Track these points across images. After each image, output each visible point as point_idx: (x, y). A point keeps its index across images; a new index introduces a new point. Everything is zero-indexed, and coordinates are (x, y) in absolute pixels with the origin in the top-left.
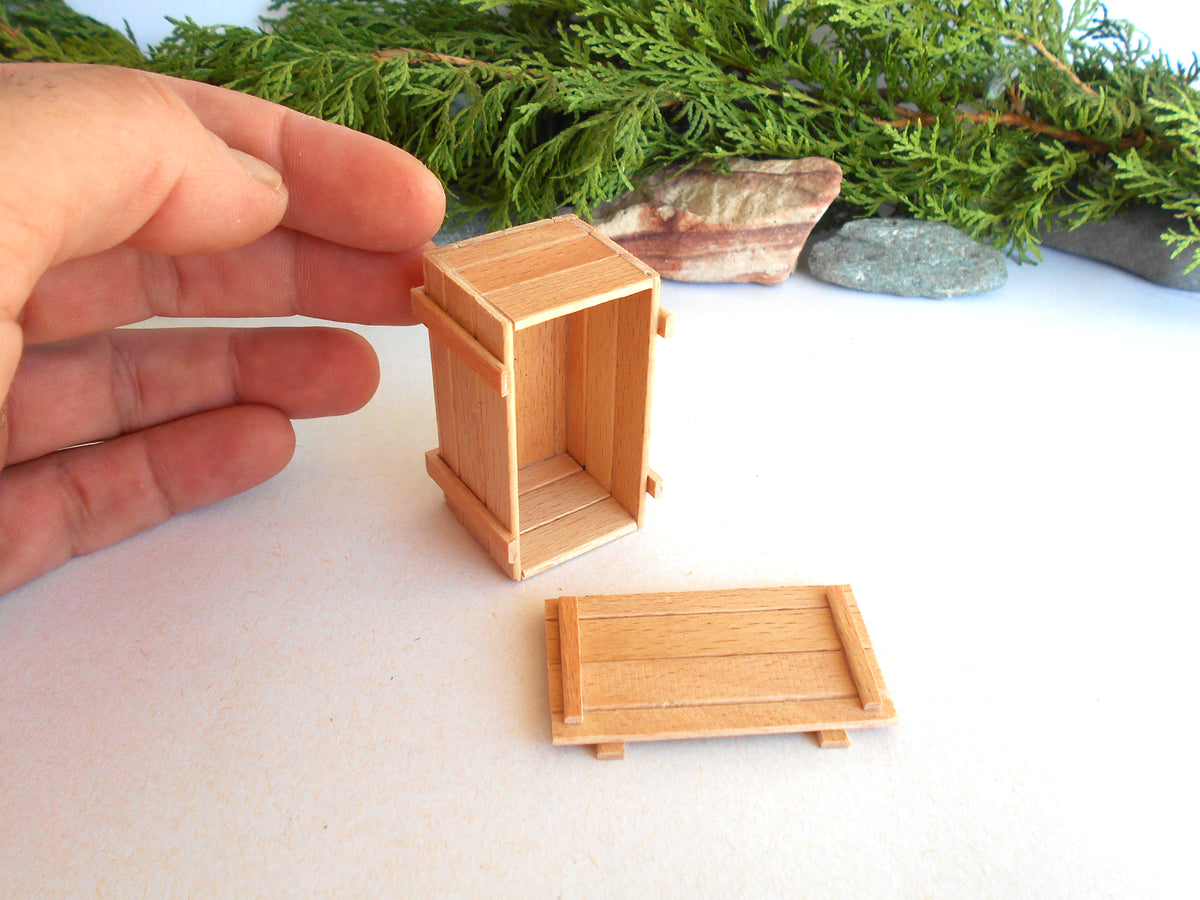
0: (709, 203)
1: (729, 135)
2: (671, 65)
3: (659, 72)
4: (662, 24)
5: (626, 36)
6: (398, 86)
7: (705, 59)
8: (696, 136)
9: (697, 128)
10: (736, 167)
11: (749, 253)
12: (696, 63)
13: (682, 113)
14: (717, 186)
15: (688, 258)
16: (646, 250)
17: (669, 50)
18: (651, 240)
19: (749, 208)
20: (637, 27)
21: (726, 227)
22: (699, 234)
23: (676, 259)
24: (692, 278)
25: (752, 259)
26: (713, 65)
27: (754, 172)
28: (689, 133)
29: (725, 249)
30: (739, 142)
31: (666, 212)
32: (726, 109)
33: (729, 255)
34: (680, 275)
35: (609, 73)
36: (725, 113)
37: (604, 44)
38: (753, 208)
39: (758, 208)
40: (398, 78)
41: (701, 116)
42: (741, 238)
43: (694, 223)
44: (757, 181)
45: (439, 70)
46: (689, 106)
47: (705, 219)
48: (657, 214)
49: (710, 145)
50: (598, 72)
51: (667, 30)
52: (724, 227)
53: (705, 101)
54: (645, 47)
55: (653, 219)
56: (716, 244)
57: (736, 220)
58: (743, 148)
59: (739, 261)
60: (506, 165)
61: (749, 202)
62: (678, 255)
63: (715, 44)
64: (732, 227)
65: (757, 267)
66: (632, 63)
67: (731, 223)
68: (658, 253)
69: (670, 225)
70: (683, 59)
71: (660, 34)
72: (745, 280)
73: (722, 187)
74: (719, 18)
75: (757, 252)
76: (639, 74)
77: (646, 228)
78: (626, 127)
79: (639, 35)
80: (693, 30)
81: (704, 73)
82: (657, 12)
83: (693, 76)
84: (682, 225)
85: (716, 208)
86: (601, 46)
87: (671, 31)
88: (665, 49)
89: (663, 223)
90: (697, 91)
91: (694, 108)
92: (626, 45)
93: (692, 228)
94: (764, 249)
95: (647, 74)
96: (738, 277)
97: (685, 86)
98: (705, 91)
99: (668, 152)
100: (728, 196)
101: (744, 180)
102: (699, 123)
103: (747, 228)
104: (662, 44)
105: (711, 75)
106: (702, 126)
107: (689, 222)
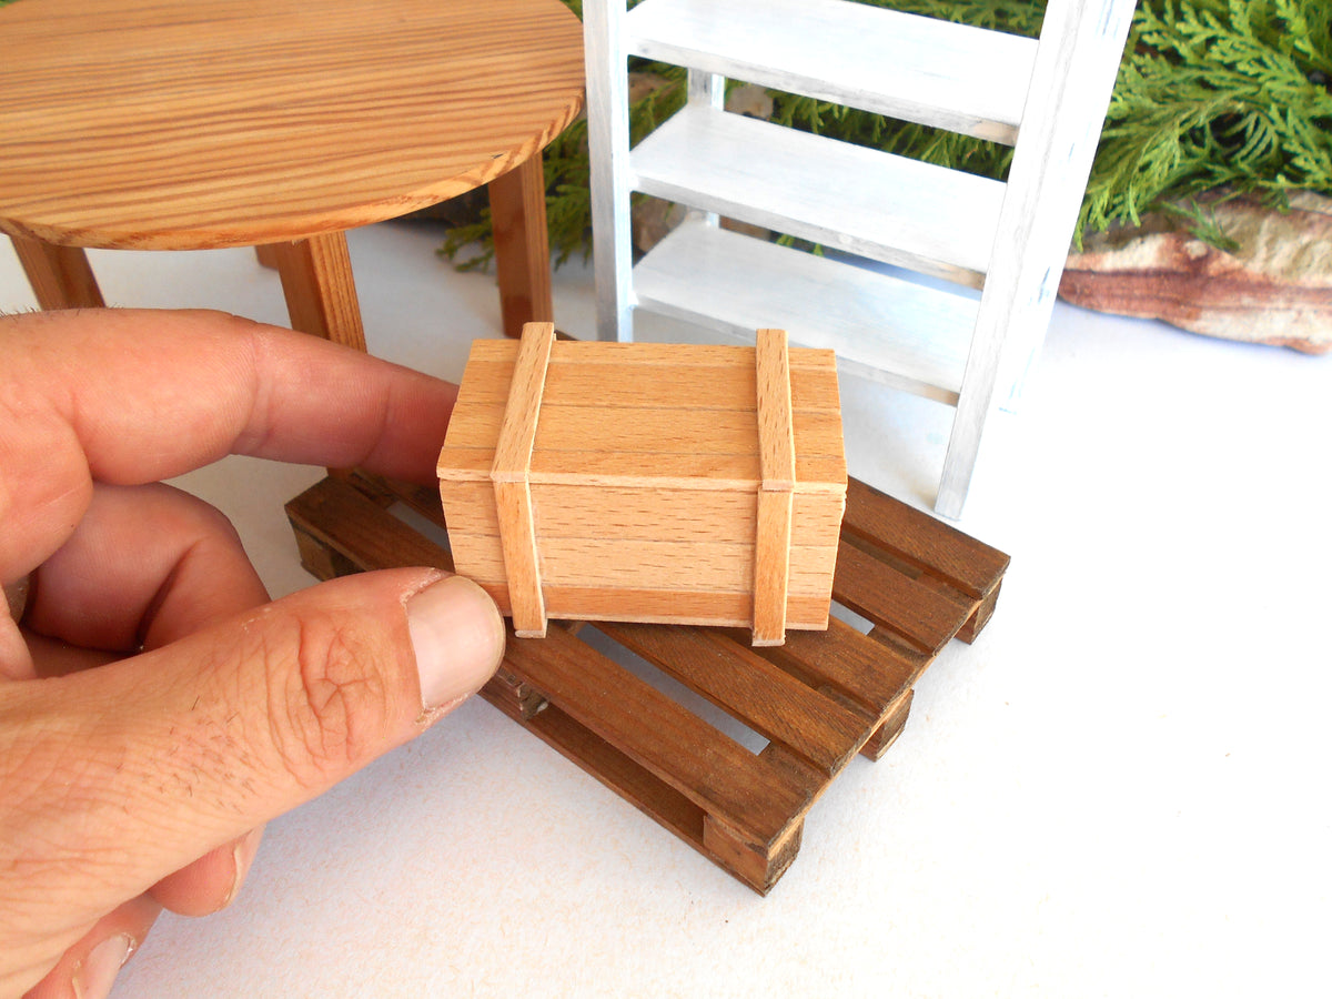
0: (1254, 244)
1: (1299, 162)
2: (1241, 67)
3: (1223, 73)
4: (1241, 13)
5: (1191, 25)
7: (1286, 62)
8: (1251, 158)
9: (1255, 147)
10: (1297, 202)
11: (1293, 314)
12: (1274, 68)
13: (1239, 127)
14: (1267, 224)
15: (1211, 308)
16: (1159, 291)
17: (1243, 48)
18: (1168, 279)
19: (1306, 258)
20: (1207, 15)
21: (1271, 280)
22: (1234, 283)
23: (1195, 306)
24: (1210, 331)
25: (1296, 321)
26: (1296, 70)
27: (1322, 214)
28: (1244, 152)
29: (1263, 304)
30: (1309, 172)
31: (1195, 248)
32: (1300, 127)
33: (1266, 313)
34: (1196, 325)
35: (1157, 68)
36: (1297, 132)
37: (1159, 32)
38: (1312, 259)
39: (1321, 260)
41: (1264, 134)
42: (1288, 295)
43: (1230, 267)
44: (1323, 225)
46: (1252, 119)
47: (1245, 265)
48: (1184, 248)
49: (1269, 171)
50: (1145, 66)
51: (1246, 22)
52: (1268, 278)
53: (1274, 113)
54: (1211, 41)
55: (1177, 255)
56: (1254, 296)
57: (1286, 272)
58: (1314, 182)
59: (1277, 321)
61: (1308, 252)
62: (1200, 303)
63: (1305, 46)
64: (1279, 280)
65: (1298, 332)
66: (1191, 58)
67: (1279, 277)
68: (1175, 296)
69: (1196, 267)
70: (1260, 62)
71: (1236, 25)
72: (1278, 343)
73: (1273, 226)
74: (1316, 11)
75: (1304, 314)
76: (1196, 74)
77: (1165, 264)
79: (1206, 25)
80: (1280, 25)
81: (1282, 79)
83: (1268, 85)
84: (1214, 268)
85: (1262, 253)
86: (1155, 35)
87: (1251, 23)
88: (1237, 46)
89: (1188, 261)
90: (1267, 100)
91: (1257, 123)
92: (1190, 36)
93: (1226, 273)
94: (1315, 312)
95: (1207, 76)
96: (1270, 339)
97: (1254, 94)
98: (1277, 101)
99: (1209, 174)
100: (1281, 239)
101: (1306, 222)
102: (1260, 141)
103: (1300, 284)
104: (1235, 39)
105: (1291, 84)
106: (1262, 146)
107: (1223, 266)
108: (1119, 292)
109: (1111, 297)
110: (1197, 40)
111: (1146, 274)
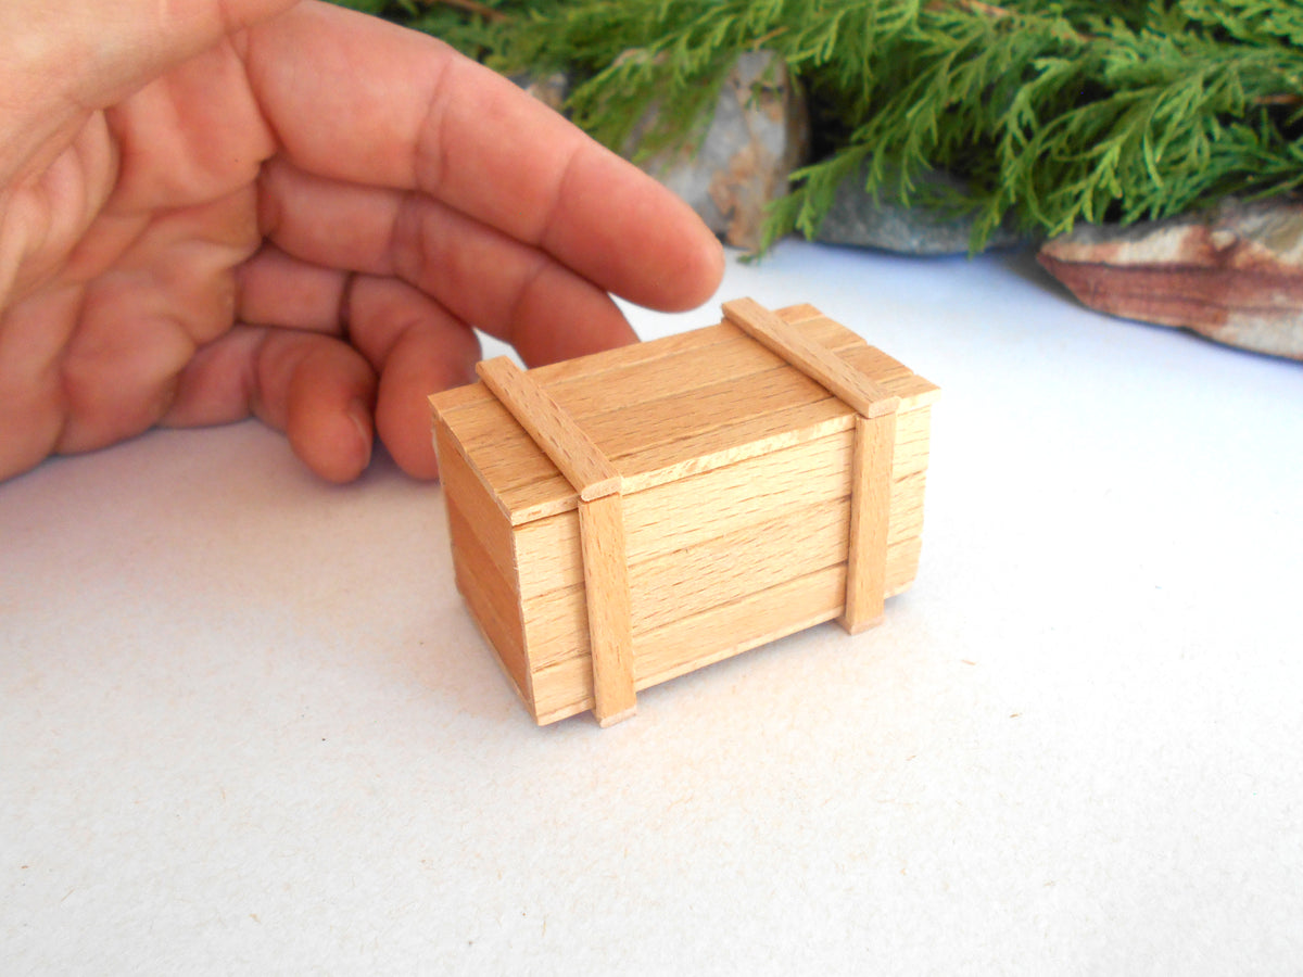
3: (1279, 50)
6: (898, 25)
13: (1300, 112)
15: (1238, 309)
16: (1182, 290)
18: (1193, 277)
22: (1263, 278)
23: (1221, 307)
24: (1240, 341)
31: (1222, 238)
33: (1302, 316)
34: (1224, 332)
35: (1202, 46)
37: (1207, 8)
40: (900, 15)
43: (1260, 258)
45: (963, 17)
47: (1280, 255)
48: (1210, 239)
50: (1188, 44)
54: (1265, 14)
55: (1203, 246)
56: (1288, 293)
60: (1007, 141)
62: (1225, 302)
66: (1239, 33)
68: (1198, 295)
69: (1222, 259)
76: (1245, 50)
77: (1188, 257)
78: (1176, 101)
84: (1240, 259)
86: (1201, 10)
89: (1214, 254)
92: (1241, 9)
93: (1255, 266)
107: (1252, 257)
108: (1137, 291)
109: (1128, 296)
110: (1247, 14)
111: (1169, 270)
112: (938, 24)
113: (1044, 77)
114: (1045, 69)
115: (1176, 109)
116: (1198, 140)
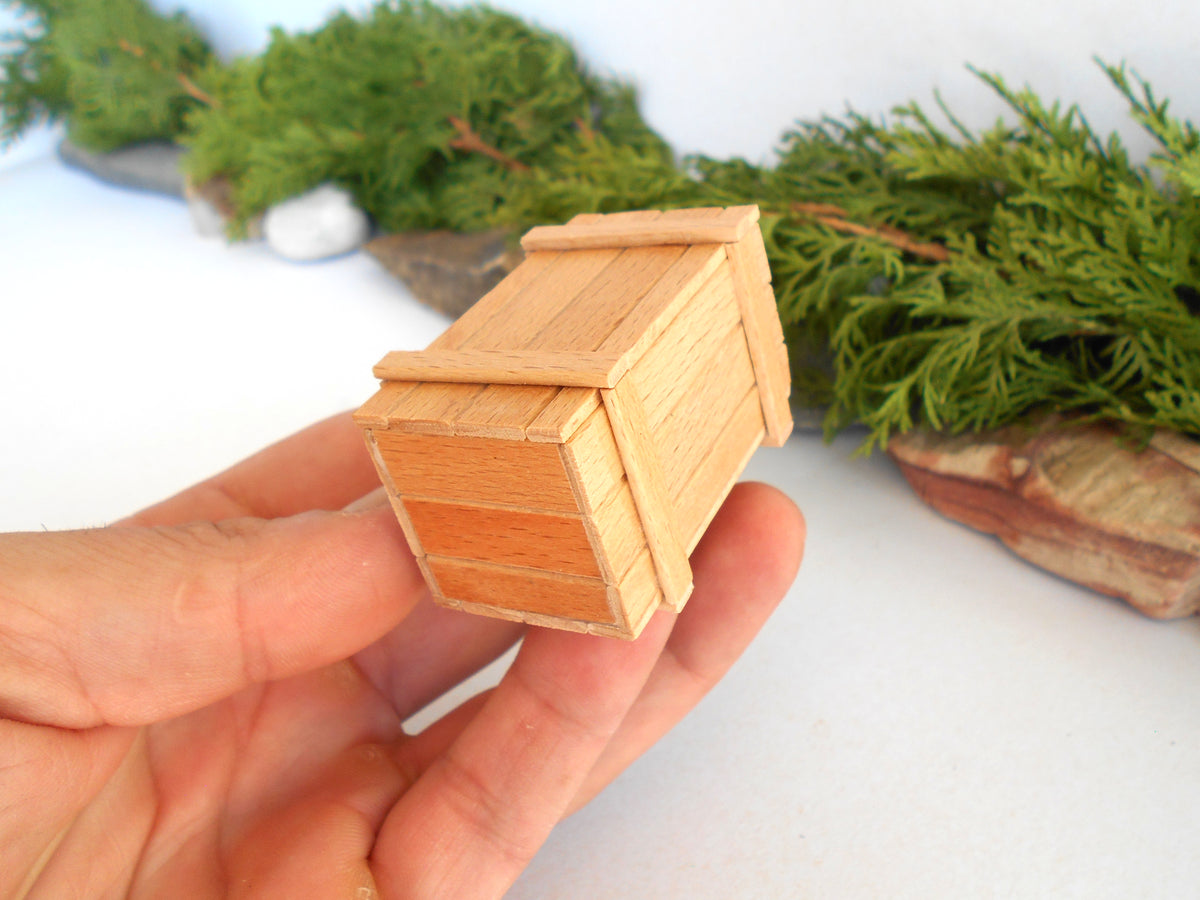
0: (1082, 475)
3: (1090, 290)
4: (1115, 229)
5: (1065, 236)
9: (1121, 373)
10: (1158, 441)
11: (1104, 561)
12: (1145, 290)
13: (1107, 350)
14: (1112, 458)
15: (1028, 534)
16: (989, 504)
17: (1115, 266)
18: (997, 494)
19: (1122, 499)
20: (1082, 229)
21: (1076, 514)
22: (1044, 511)
23: (1013, 528)
24: (1035, 560)
25: (1109, 569)
26: (1172, 296)
27: (1170, 457)
28: (1107, 376)
29: (1073, 542)
31: (1019, 465)
33: (1079, 553)
34: (1022, 550)
36: (1179, 364)
37: (1033, 241)
38: (1126, 501)
39: (1131, 506)
41: (1131, 361)
42: (1092, 537)
43: (1043, 491)
44: (1161, 469)
45: (818, 237)
46: (1121, 343)
47: (1058, 492)
48: (1010, 464)
51: (1122, 239)
52: (1073, 513)
53: (1146, 337)
55: (1003, 469)
56: (1063, 530)
57: (1093, 509)
59: (1092, 564)
61: (1128, 493)
62: (1017, 525)
64: (1084, 516)
65: (1115, 583)
66: (1050, 269)
67: (1086, 511)
68: (999, 512)
69: (1016, 486)
71: (1109, 240)
75: (1115, 564)
76: (1063, 286)
77: (993, 476)
78: (955, 353)
79: (1079, 239)
81: (1154, 303)
82: (1115, 214)
84: (1028, 490)
85: (1084, 485)
88: (1108, 263)
89: (1010, 479)
90: (1139, 324)
91: (1127, 347)
93: (1037, 498)
94: (1126, 563)
95: (1074, 290)
96: (1096, 585)
97: (1122, 316)
98: (1151, 327)
99: (1068, 393)
100: (1112, 475)
101: (1148, 462)
102: (1126, 367)
103: (1099, 527)
104: (1107, 255)
105: (1167, 310)
106: (1129, 374)
107: (1036, 489)
108: (955, 497)
109: (948, 500)
110: (1064, 253)
111: (977, 484)
112: (797, 243)
113: (860, 312)
114: (860, 305)
115: (953, 361)
116: (996, 375)
